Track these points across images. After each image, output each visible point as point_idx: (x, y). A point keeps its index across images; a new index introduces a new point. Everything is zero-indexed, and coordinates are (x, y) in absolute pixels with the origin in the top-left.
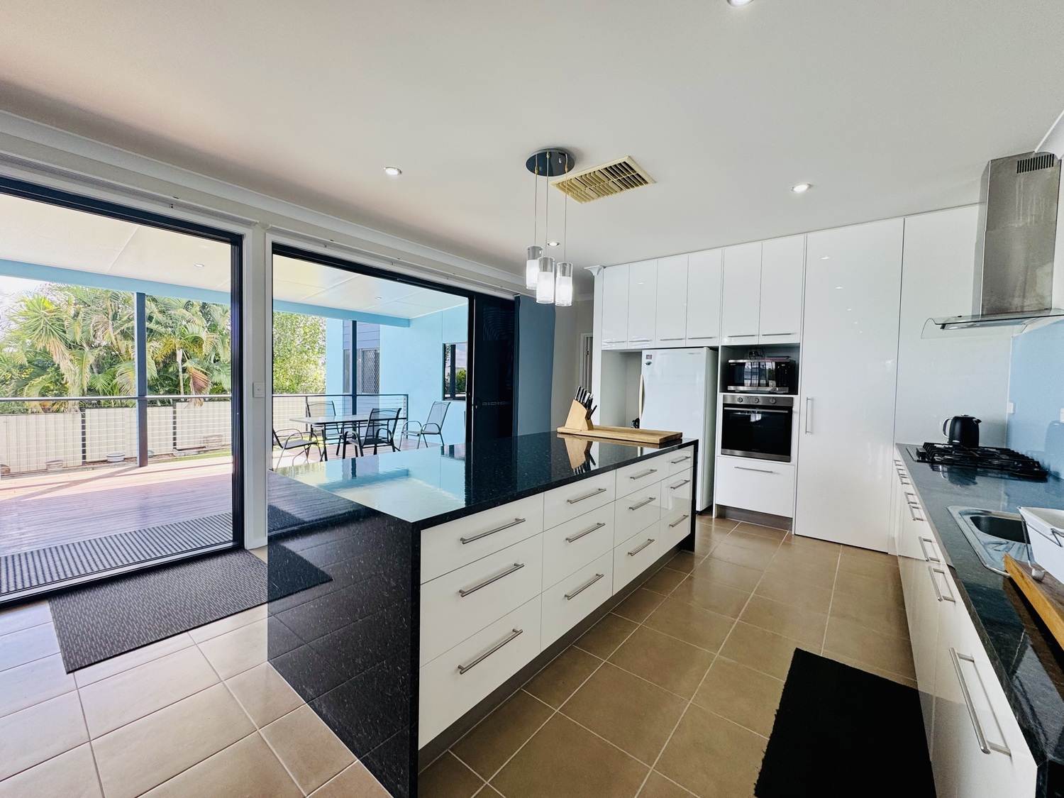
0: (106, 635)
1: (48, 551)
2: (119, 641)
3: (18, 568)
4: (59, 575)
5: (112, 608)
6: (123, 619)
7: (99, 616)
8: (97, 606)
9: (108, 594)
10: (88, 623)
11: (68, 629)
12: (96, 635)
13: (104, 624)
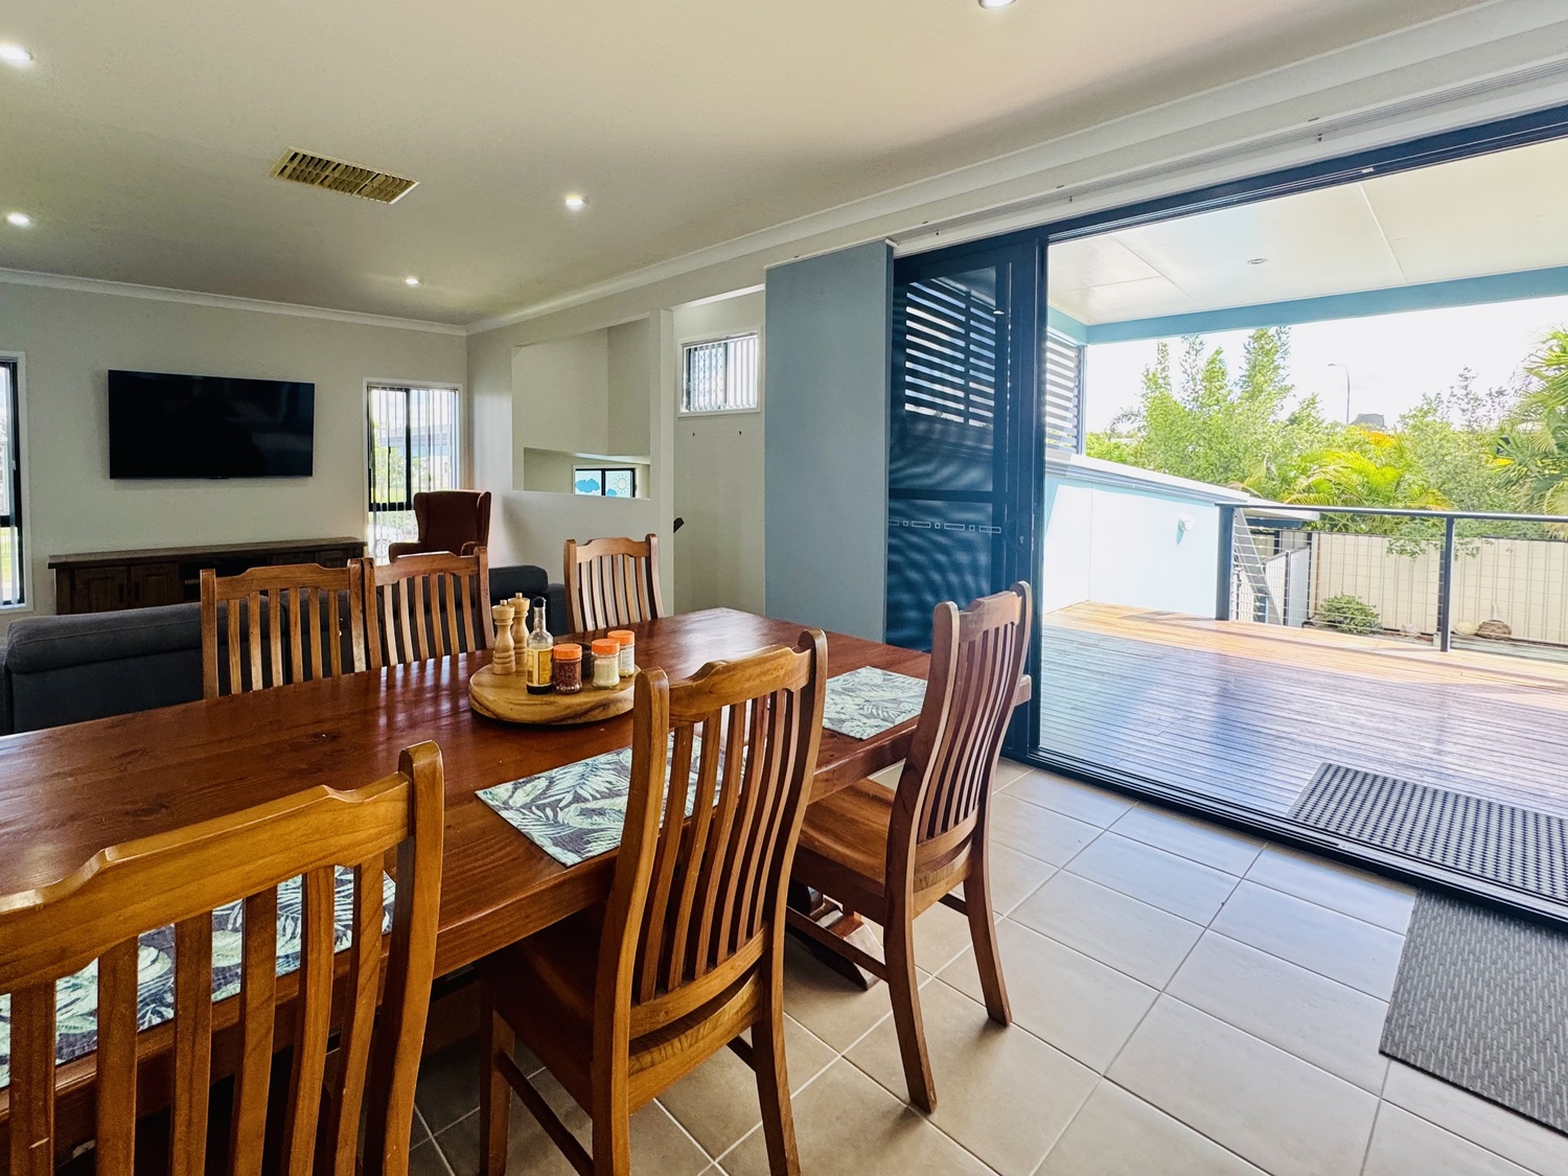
0: (1483, 1036)
1: (1461, 801)
2: (1501, 1072)
3: (1402, 808)
4: (1457, 858)
5: (1524, 988)
6: (1535, 1026)
7: (1489, 986)
8: (1495, 963)
9: (1527, 953)
10: (1462, 986)
11: (1421, 969)
12: (1464, 1020)
13: (1490, 1010)
